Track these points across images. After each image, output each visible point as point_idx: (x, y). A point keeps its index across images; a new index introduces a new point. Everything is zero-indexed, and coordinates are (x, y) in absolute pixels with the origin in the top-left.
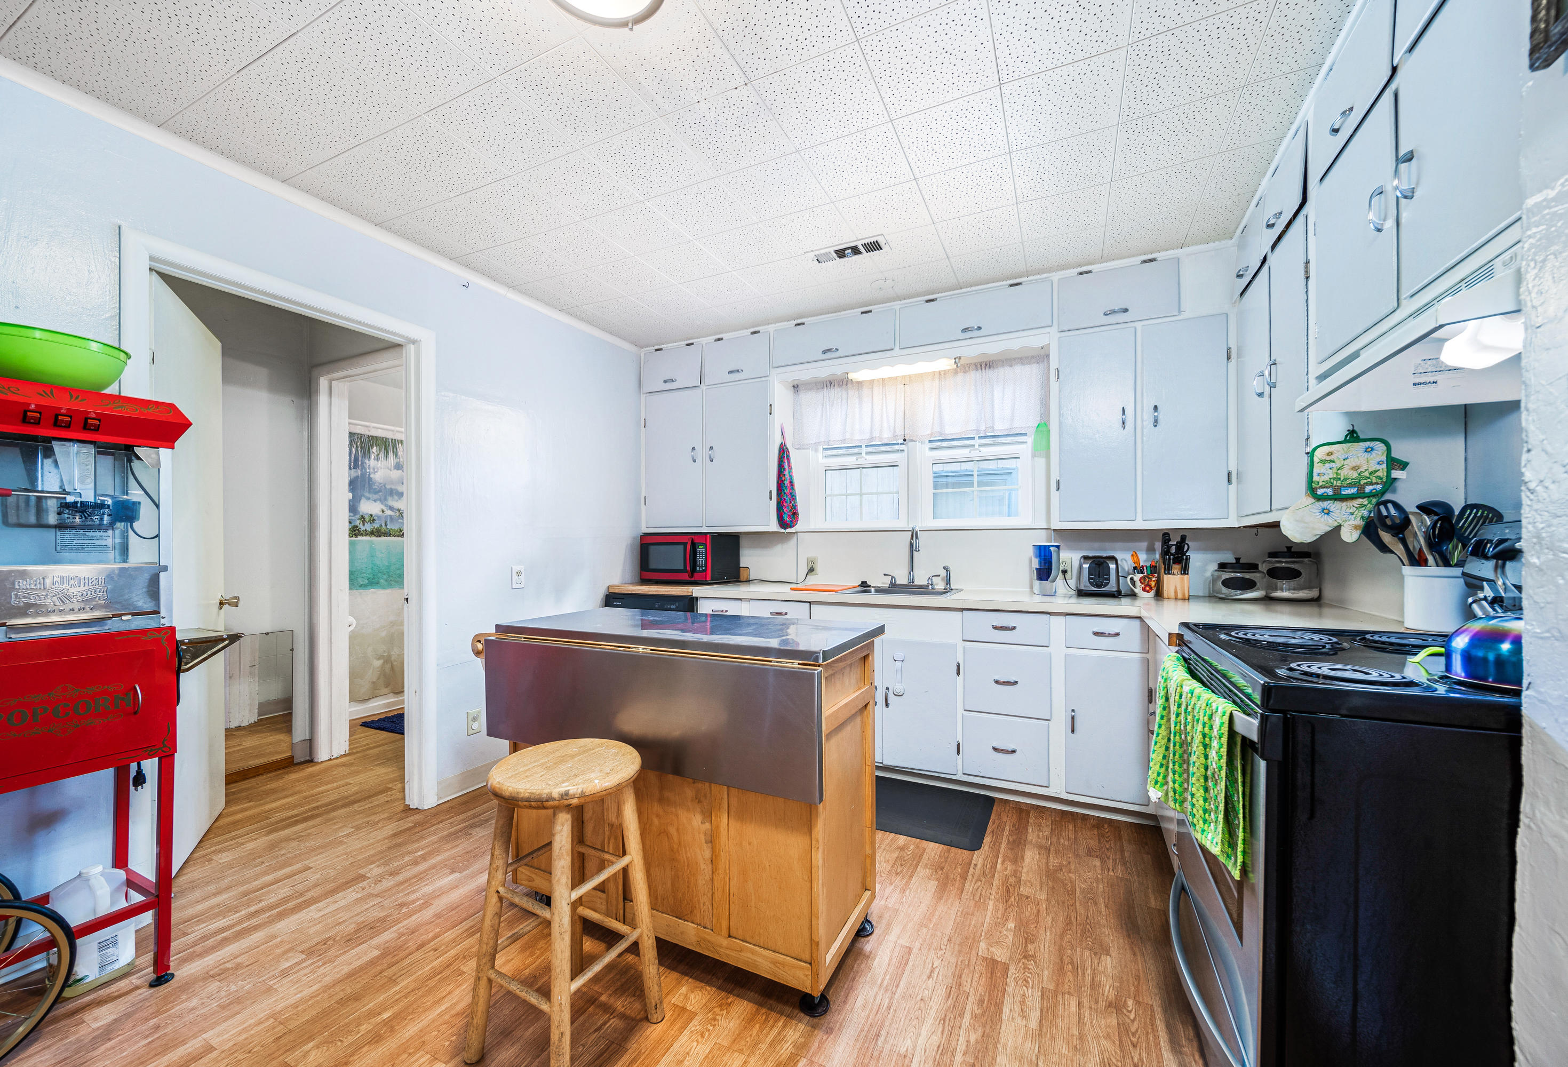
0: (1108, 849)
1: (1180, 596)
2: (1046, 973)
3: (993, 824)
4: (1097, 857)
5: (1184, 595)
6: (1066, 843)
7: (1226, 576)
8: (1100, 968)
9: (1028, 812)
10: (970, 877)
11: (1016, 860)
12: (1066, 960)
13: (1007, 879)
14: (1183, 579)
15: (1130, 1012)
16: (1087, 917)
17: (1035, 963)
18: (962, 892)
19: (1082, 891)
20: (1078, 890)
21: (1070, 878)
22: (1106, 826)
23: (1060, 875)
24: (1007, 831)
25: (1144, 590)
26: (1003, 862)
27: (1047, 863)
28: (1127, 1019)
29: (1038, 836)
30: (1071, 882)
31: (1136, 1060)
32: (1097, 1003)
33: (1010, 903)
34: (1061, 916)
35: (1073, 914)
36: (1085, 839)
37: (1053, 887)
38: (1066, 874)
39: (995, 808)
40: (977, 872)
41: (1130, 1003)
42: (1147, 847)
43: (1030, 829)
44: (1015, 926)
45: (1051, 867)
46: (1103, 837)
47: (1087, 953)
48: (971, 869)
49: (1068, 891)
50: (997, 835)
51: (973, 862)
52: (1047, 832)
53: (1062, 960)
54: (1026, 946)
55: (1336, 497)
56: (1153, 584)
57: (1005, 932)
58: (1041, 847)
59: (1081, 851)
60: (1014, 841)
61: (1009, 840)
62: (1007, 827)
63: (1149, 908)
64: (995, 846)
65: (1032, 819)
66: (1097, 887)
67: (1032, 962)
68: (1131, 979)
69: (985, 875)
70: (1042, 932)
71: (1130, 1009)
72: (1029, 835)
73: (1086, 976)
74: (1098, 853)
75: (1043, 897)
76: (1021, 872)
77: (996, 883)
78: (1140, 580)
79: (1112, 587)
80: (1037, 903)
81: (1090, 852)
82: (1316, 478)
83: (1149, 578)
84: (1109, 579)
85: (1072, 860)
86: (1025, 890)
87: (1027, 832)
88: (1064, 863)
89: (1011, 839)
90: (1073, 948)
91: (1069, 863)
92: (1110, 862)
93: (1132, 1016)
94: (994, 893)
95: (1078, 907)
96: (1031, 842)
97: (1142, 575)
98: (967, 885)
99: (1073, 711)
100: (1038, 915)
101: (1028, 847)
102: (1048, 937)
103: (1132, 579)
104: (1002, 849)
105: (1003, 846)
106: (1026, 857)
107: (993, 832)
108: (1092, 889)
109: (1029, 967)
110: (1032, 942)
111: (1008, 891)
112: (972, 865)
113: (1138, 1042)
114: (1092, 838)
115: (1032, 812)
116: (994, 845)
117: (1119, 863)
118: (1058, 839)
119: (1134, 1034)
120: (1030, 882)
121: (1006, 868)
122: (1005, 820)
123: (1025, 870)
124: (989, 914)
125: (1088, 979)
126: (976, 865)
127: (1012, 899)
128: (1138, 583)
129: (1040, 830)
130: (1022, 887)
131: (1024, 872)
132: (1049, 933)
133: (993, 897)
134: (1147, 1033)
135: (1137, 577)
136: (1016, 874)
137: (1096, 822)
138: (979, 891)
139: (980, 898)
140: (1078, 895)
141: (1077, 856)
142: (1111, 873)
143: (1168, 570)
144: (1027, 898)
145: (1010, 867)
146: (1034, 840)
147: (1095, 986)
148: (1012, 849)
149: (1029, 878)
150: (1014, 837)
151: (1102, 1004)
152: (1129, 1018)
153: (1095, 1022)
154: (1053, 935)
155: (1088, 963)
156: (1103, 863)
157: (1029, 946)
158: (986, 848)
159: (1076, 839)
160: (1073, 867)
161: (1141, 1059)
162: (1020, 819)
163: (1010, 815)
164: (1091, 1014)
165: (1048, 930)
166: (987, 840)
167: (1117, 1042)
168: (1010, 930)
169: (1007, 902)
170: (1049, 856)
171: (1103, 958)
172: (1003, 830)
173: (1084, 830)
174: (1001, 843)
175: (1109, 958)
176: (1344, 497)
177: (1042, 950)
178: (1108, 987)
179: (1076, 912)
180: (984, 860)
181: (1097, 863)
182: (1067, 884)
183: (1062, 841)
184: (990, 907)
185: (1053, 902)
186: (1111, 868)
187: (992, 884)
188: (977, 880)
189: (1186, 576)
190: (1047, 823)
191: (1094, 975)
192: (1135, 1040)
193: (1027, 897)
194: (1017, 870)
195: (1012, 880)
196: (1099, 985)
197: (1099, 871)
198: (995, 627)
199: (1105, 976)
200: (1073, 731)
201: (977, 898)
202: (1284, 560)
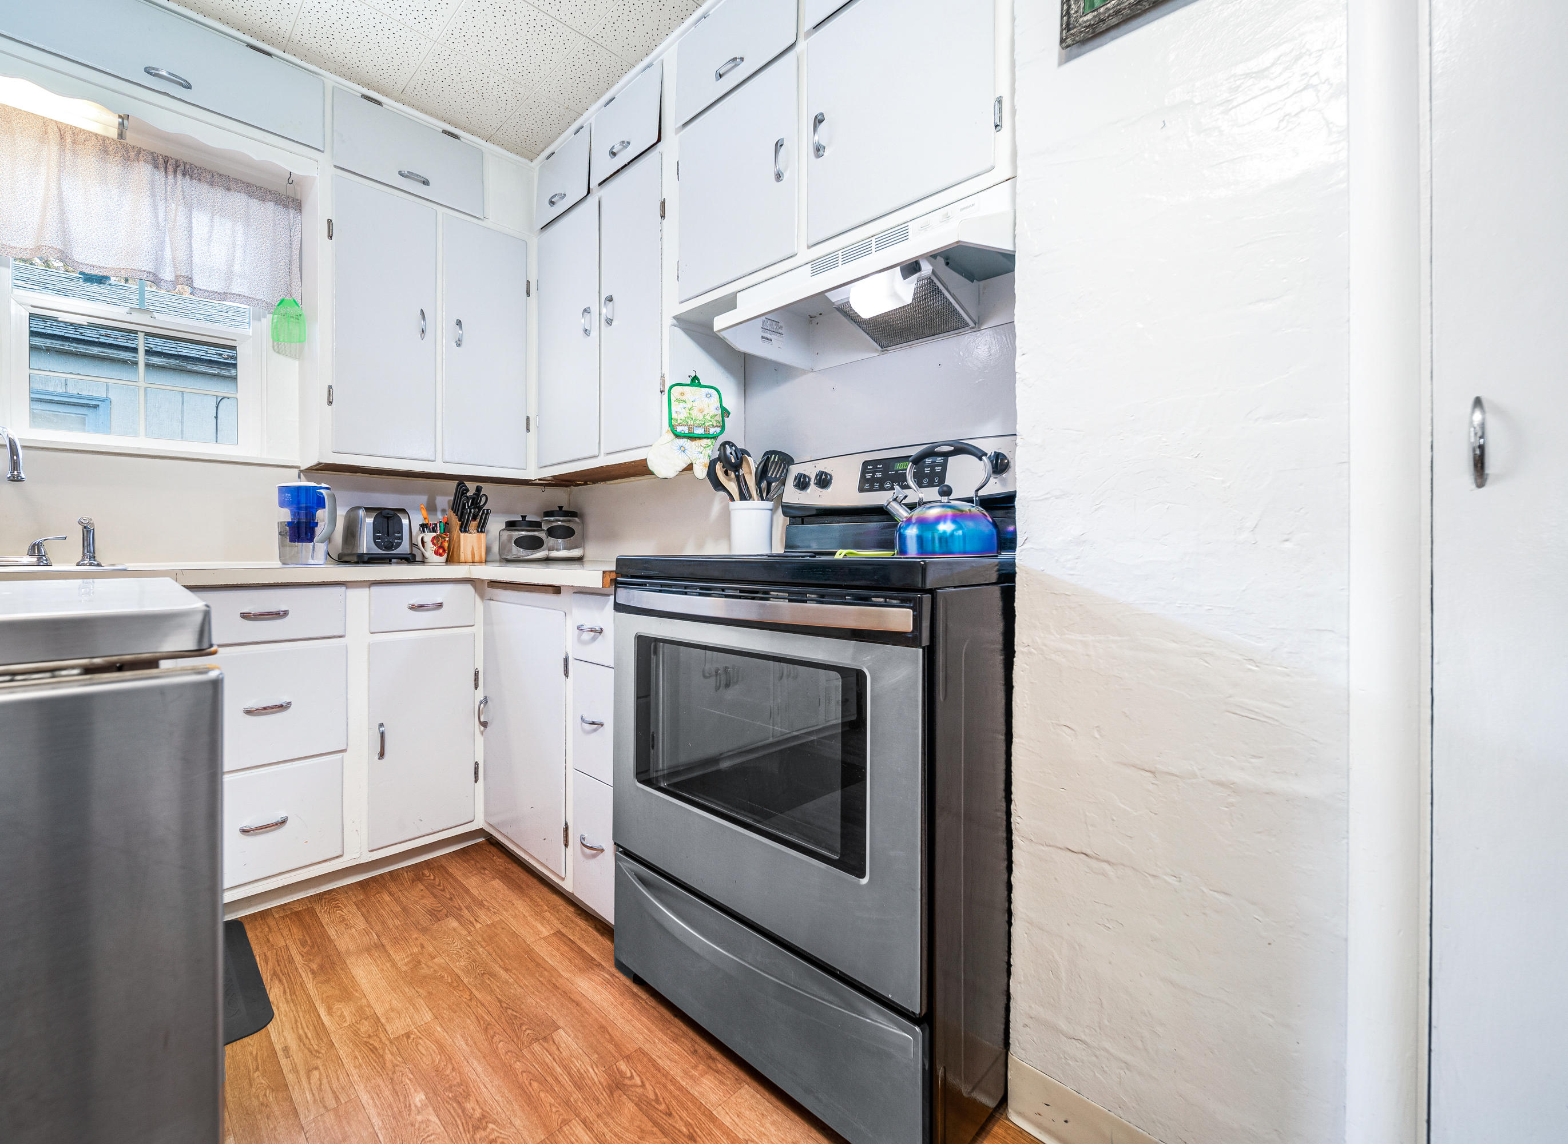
0: (451, 899)
1: (477, 559)
2: (517, 1122)
3: (266, 961)
4: (446, 916)
5: (481, 557)
6: (397, 922)
7: (517, 534)
8: (564, 1053)
9: (311, 912)
10: (290, 1077)
11: (347, 992)
12: (524, 1079)
13: (356, 1033)
14: (479, 539)
15: (632, 1077)
16: (500, 1001)
17: (494, 1122)
18: (296, 1115)
19: (468, 972)
20: (460, 973)
21: (439, 965)
22: (426, 872)
23: (425, 971)
24: (298, 959)
25: (437, 553)
26: (330, 1011)
27: (394, 965)
28: (637, 1090)
29: (352, 937)
30: (444, 969)
31: (684, 1130)
32: (598, 1102)
33: (389, 1065)
34: (471, 1024)
35: (481, 1011)
36: (416, 902)
37: (430, 993)
38: (430, 964)
39: (250, 935)
40: (298, 1056)
41: (623, 1066)
42: (487, 872)
43: (332, 932)
44: (426, 1094)
45: (404, 968)
46: (434, 886)
47: (536, 1047)
48: (283, 1061)
49: (450, 985)
50: (286, 972)
51: (278, 1047)
52: (360, 923)
53: (521, 1087)
54: (464, 1110)
55: (691, 435)
56: (446, 545)
57: (419, 1118)
58: (368, 950)
59: (425, 920)
60: (322, 967)
61: (313, 972)
62: (294, 952)
63: (544, 938)
64: (294, 990)
65: (325, 919)
66: (478, 954)
67: (491, 1126)
68: (599, 1036)
69: (314, 1053)
70: (467, 1069)
71: (629, 1075)
72: (337, 944)
73: (560, 1078)
74: (445, 911)
75: (428, 1017)
76: (369, 1006)
77: (343, 1051)
78: (432, 541)
79: (404, 548)
80: (427, 1032)
81: (435, 915)
82: (674, 416)
83: (443, 538)
84: (401, 538)
85: (423, 939)
86: (396, 1027)
87: (331, 941)
88: (416, 950)
89: (314, 966)
90: (519, 1057)
91: (422, 946)
92: (466, 913)
93: (637, 1080)
94: (354, 1071)
95: (479, 996)
96: (348, 952)
97: (434, 534)
98: (296, 1096)
99: (381, 725)
100: (441, 1048)
101: (350, 961)
102: (479, 1069)
103: (422, 538)
104: (313, 992)
105: (310, 985)
106: (358, 978)
107: (275, 974)
108: (474, 961)
109: (492, 1137)
110: (467, 1096)
111: (373, 1050)
112: (280, 1054)
113: (667, 1106)
114: (423, 897)
115: (318, 909)
116: (293, 993)
117: (475, 908)
118: (383, 923)
119: (657, 1100)
120: (392, 1010)
121: (342, 1016)
122: (282, 943)
123: (372, 998)
124: (372, 1111)
125: (565, 1079)
126: (286, 1049)
127: (388, 1057)
128: (429, 545)
129: (348, 927)
130: (388, 1028)
131: (372, 1002)
132: (476, 1063)
133: (356, 1077)
134: (665, 1086)
135: (429, 536)
136: (363, 1013)
137: (411, 875)
138: (325, 1086)
139: (337, 1098)
140: (466, 981)
141: (424, 930)
142: (478, 926)
143: (464, 528)
144: (408, 1037)
145: (347, 1011)
146: (352, 947)
147: (579, 1084)
148: (327, 981)
149: (387, 1006)
150: (318, 960)
151: (604, 1097)
152: (636, 1086)
153: (618, 1129)
154: (482, 1061)
155: (548, 1059)
156: (459, 918)
157: (468, 1106)
158: (283, 1007)
159: (404, 909)
160: (431, 949)
161: (688, 1125)
162: (306, 928)
163: (285, 932)
164: (606, 1124)
165: (472, 1060)
166: (275, 993)
167: (655, 1129)
168: (425, 1106)
169: (383, 1067)
170: (389, 955)
171: (555, 1036)
172: (291, 960)
173: (406, 893)
174: (302, 984)
175: (561, 1031)
176: (696, 436)
177: (487, 1095)
178: (591, 1070)
179: (483, 1005)
180: (295, 1028)
181: (453, 923)
182: (443, 977)
183: (390, 923)
184: (365, 1098)
185: (446, 1014)
186: (472, 919)
187: (338, 1057)
188: (309, 1072)
189: (483, 535)
190: (350, 912)
191: (566, 1068)
192: (663, 1107)
193: (408, 1035)
194: (361, 1007)
195: (365, 1027)
196: (582, 1077)
197: (464, 933)
198: (245, 616)
199: (577, 1058)
200: (382, 755)
201: (331, 1103)
202: (561, 519)
